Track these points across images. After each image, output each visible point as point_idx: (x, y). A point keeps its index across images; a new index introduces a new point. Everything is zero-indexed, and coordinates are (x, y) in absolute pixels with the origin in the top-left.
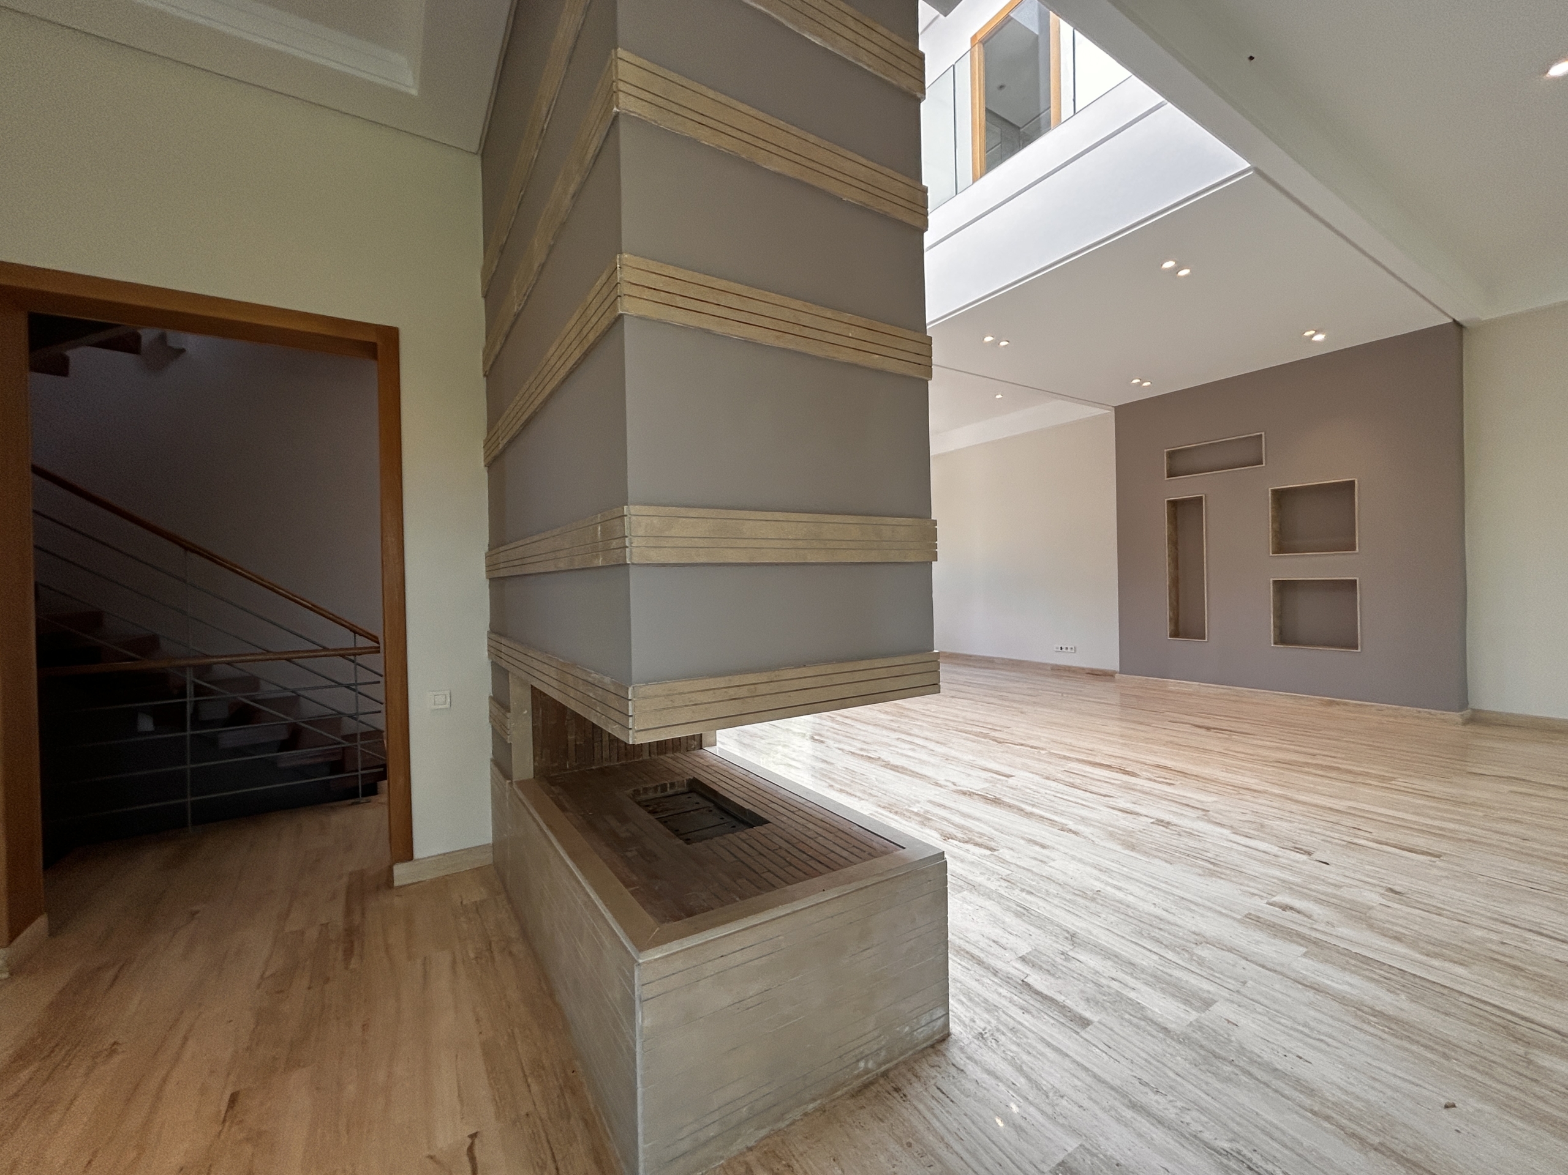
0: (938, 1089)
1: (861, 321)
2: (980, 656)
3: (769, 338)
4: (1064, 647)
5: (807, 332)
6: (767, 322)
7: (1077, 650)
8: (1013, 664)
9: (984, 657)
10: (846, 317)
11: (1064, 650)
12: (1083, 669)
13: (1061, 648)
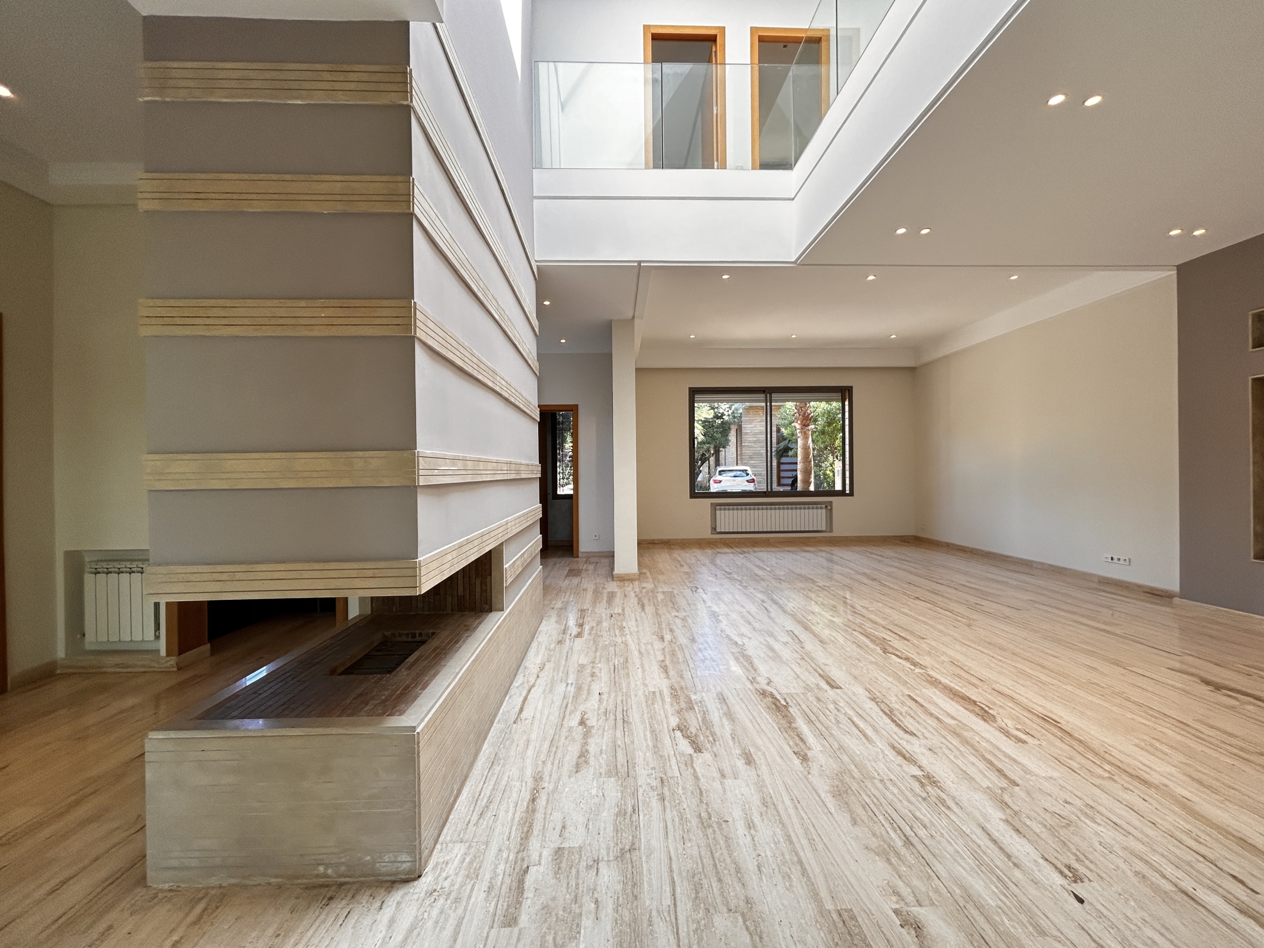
0: (349, 912)
1: (336, 303)
2: (1017, 558)
3: (250, 332)
4: (1115, 558)
5: (281, 321)
6: (246, 321)
7: (1132, 562)
8: (1053, 571)
9: (1021, 559)
10: (319, 303)
11: (1115, 561)
12: (1139, 586)
13: (1112, 559)
